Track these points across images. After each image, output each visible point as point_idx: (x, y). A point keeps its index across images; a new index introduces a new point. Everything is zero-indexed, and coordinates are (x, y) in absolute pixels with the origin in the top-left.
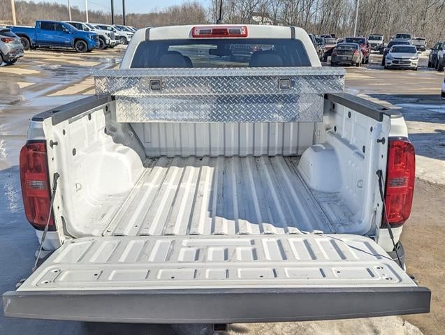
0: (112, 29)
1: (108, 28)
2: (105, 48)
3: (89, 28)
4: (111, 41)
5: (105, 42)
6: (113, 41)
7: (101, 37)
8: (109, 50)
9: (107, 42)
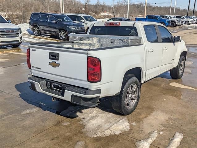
0: (183, 17)
1: (181, 17)
2: (175, 26)
3: (169, 17)
4: (178, 23)
5: (175, 23)
6: (179, 23)
7: (174, 21)
8: (177, 27)
9: (176, 23)
